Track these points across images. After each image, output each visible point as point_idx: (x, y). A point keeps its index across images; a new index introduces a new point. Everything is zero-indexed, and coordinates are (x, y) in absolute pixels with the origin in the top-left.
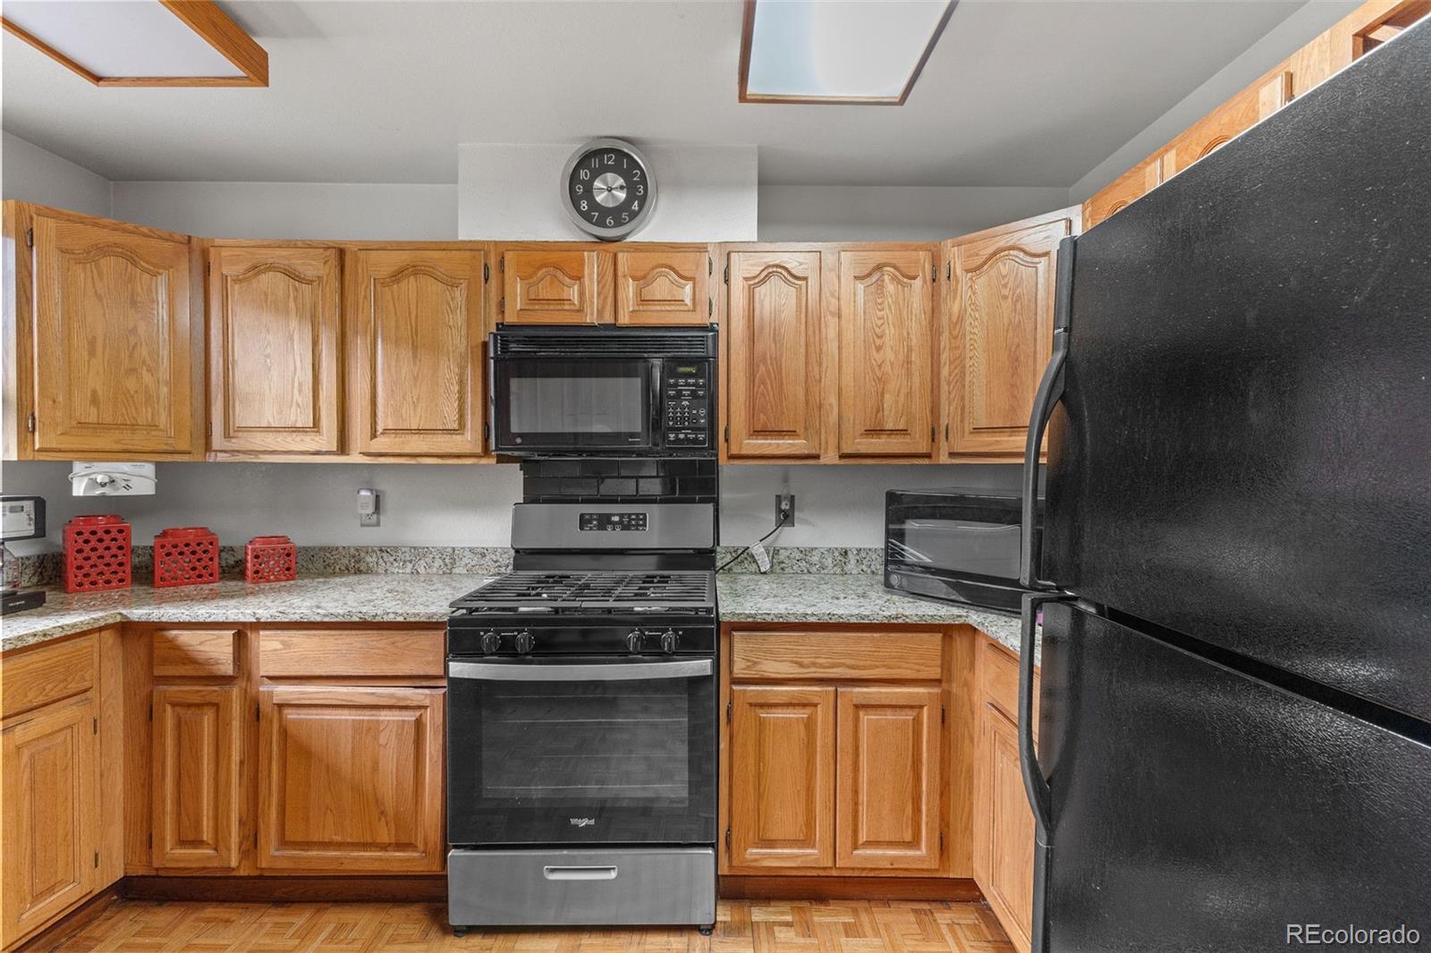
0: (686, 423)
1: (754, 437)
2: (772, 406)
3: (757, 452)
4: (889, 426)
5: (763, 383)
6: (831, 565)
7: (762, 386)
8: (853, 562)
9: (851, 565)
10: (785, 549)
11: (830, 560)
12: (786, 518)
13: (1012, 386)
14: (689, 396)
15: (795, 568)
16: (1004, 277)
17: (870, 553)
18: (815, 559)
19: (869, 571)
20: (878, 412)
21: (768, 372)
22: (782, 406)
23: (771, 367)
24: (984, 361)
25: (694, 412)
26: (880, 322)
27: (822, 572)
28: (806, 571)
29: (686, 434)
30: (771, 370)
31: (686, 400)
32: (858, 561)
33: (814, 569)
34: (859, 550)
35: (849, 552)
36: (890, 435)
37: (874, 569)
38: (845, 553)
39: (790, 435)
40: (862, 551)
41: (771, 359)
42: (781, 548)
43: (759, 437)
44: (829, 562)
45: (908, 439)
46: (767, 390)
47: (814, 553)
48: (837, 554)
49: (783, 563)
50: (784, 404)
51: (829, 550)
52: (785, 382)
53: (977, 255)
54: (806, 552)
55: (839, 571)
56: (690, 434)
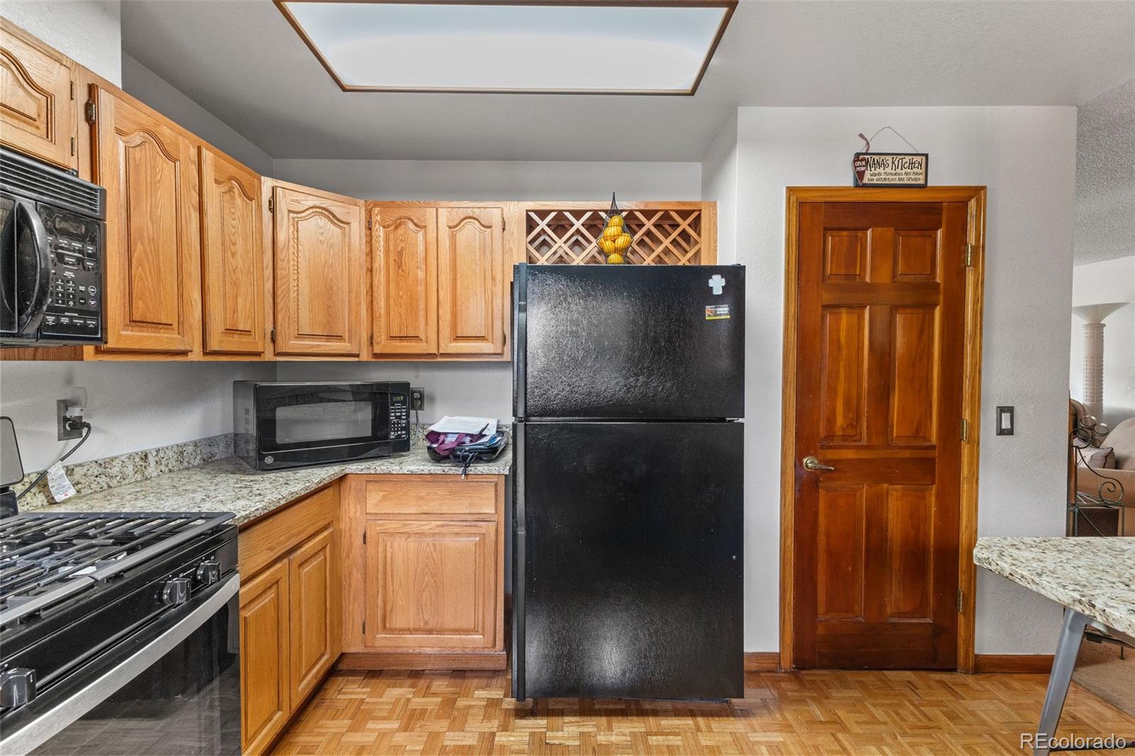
0: (71, 303)
1: (130, 328)
2: (150, 293)
3: (136, 346)
4: (241, 328)
5: (141, 265)
6: (132, 473)
7: (140, 269)
8: (153, 464)
9: (152, 470)
10: (81, 465)
11: (131, 468)
12: (74, 428)
13: (329, 307)
14: (73, 265)
15: (93, 486)
16: (321, 228)
17: (167, 452)
18: (115, 470)
19: (167, 470)
20: (234, 313)
21: (145, 252)
22: (160, 294)
23: (148, 249)
24: (307, 284)
25: (82, 288)
26: (233, 230)
27: (124, 482)
28: (105, 487)
29: (71, 318)
30: (149, 253)
31: (70, 270)
32: (157, 463)
33: (114, 483)
34: (158, 451)
35: (149, 455)
36: (240, 334)
37: (171, 467)
38: (145, 457)
39: (165, 329)
40: (160, 451)
41: (148, 239)
42: (76, 466)
43: (136, 329)
44: (130, 469)
45: (250, 339)
46: (145, 275)
47: (114, 463)
48: (137, 459)
49: (78, 483)
50: (162, 293)
51: (130, 457)
52: (162, 270)
53: (299, 203)
54: (104, 464)
55: (139, 477)
56: (76, 318)
